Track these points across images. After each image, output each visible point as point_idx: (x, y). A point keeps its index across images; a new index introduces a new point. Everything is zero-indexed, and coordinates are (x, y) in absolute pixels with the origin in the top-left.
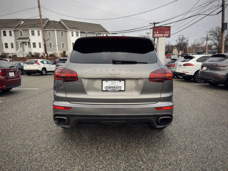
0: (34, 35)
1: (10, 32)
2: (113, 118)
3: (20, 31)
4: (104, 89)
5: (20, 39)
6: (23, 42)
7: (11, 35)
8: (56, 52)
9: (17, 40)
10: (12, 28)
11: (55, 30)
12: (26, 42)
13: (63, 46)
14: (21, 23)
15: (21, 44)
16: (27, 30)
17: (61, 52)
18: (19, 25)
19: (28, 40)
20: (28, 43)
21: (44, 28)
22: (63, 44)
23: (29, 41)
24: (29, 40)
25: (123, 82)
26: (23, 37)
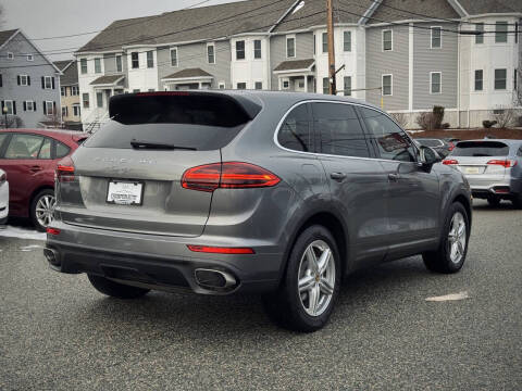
0: (349, 50)
1: (257, 44)
2: (122, 259)
3: (288, 37)
4: (110, 199)
5: (284, 66)
6: (293, 79)
7: (258, 55)
8: (405, 111)
9: (275, 72)
10: (265, 29)
11: (407, 24)
12: (302, 77)
13: (436, 88)
14: (294, 8)
15: (286, 84)
16: (311, 32)
17: (422, 111)
18: (290, 18)
19: (309, 69)
20: (311, 79)
21: (370, 21)
22: (436, 76)
23: (311, 74)
24: (314, 67)
25: (140, 186)
26: (295, 58)
